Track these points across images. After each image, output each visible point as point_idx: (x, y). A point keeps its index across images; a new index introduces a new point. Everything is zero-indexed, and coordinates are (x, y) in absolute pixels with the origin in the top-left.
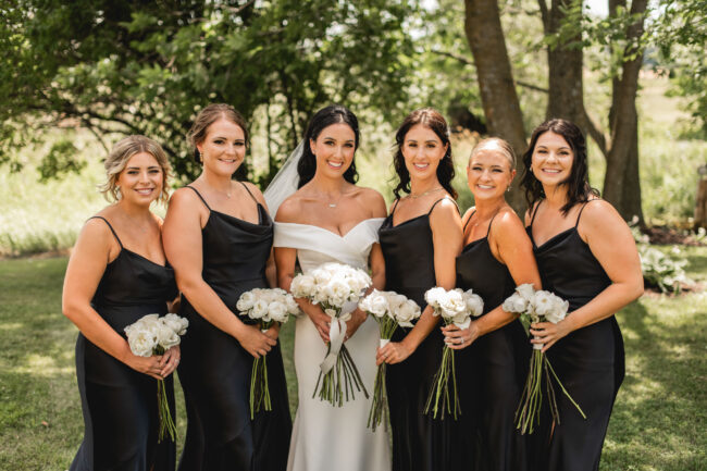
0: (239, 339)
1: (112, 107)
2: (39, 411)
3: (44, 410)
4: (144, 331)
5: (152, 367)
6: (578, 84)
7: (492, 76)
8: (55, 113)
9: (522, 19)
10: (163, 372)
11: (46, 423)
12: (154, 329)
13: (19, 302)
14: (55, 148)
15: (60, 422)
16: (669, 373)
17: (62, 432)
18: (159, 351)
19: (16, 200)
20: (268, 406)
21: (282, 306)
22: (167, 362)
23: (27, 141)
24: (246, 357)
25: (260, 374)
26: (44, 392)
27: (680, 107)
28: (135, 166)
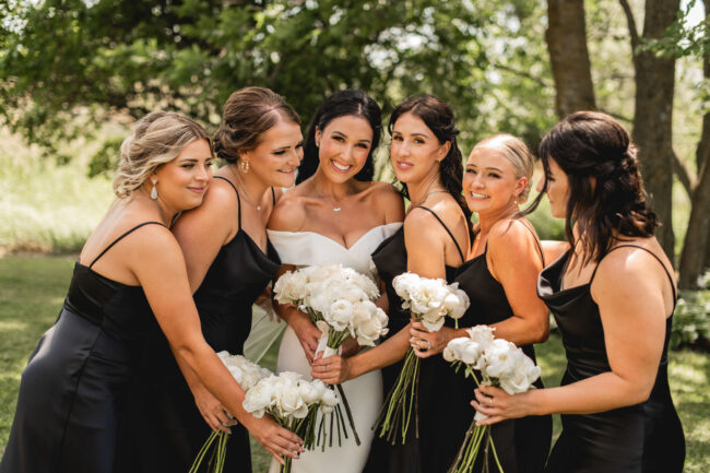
6: (668, 108)
9: (609, 44)
13: (37, 301)
14: (107, 146)
19: (69, 197)
28: (192, 158)
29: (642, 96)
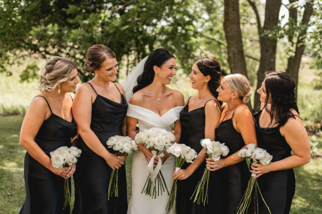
0: (106, 160)
1: (56, 50)
2: (7, 187)
3: (9, 187)
4: (59, 156)
5: (62, 173)
6: (274, 56)
7: (233, 49)
8: (30, 50)
9: (248, 26)
10: (68, 176)
11: (9, 194)
12: (64, 155)
13: (4, 136)
14: (28, 67)
15: (16, 193)
16: (310, 195)
17: (17, 199)
18: (66, 165)
19: (8, 90)
20: (116, 195)
21: (130, 145)
22: (70, 170)
23: (16, 62)
24: (109, 169)
25: (114, 178)
26: (10, 178)
27: (315, 74)
29: (263, 51)
